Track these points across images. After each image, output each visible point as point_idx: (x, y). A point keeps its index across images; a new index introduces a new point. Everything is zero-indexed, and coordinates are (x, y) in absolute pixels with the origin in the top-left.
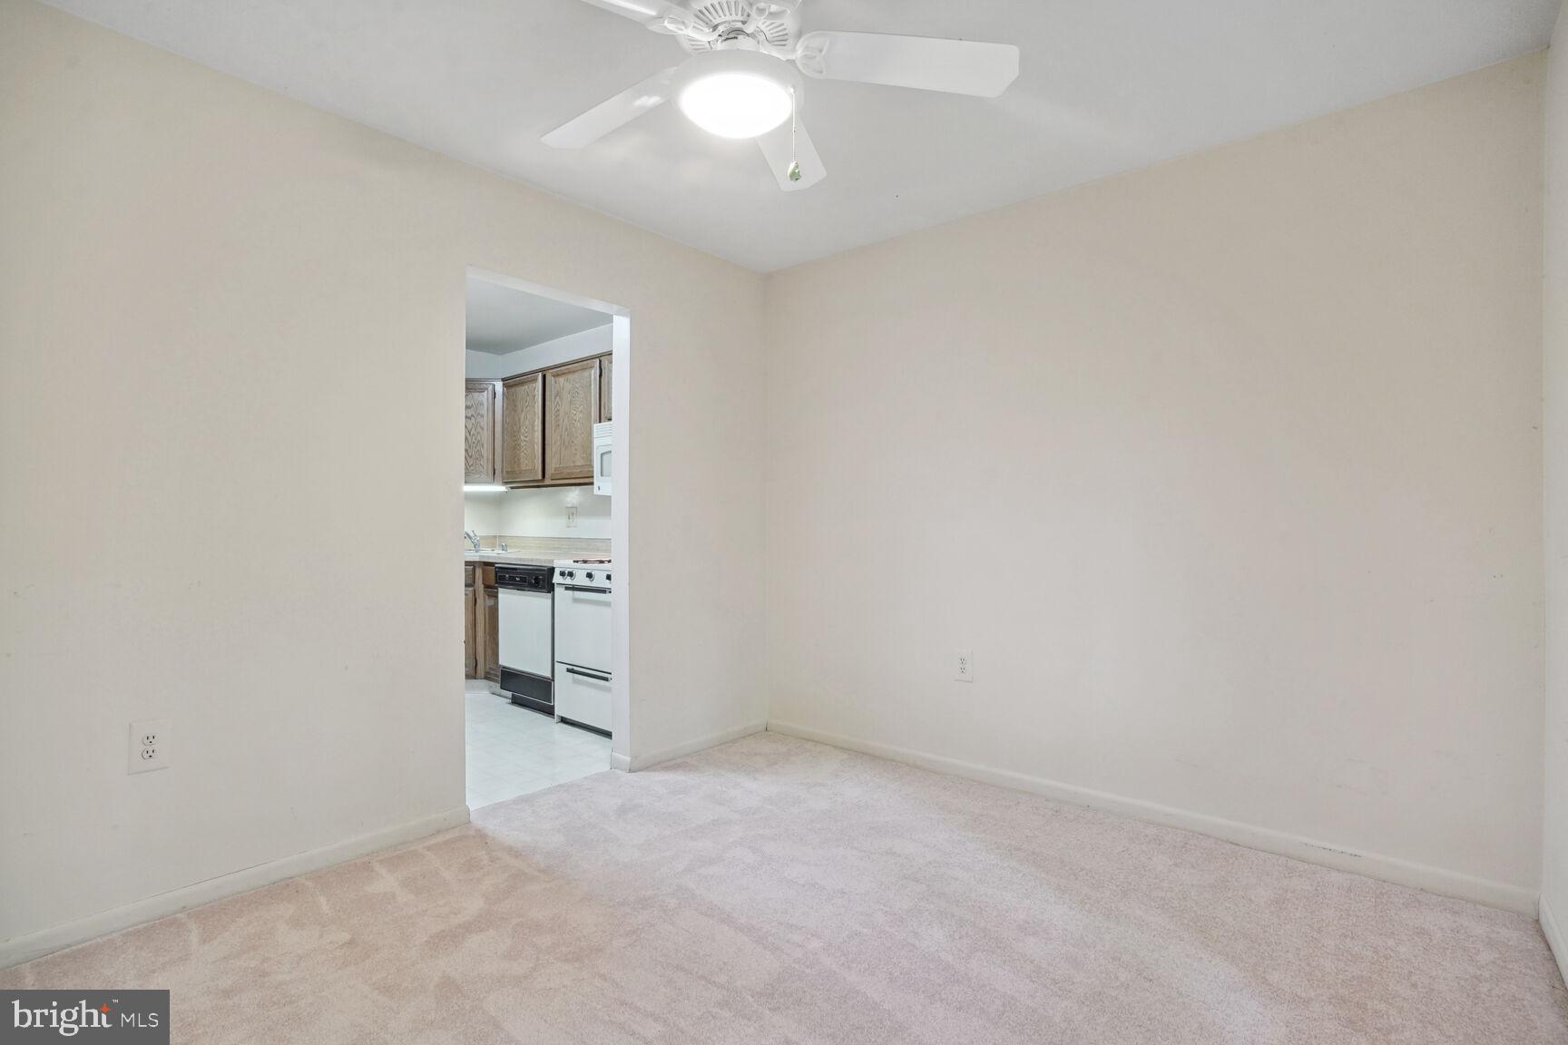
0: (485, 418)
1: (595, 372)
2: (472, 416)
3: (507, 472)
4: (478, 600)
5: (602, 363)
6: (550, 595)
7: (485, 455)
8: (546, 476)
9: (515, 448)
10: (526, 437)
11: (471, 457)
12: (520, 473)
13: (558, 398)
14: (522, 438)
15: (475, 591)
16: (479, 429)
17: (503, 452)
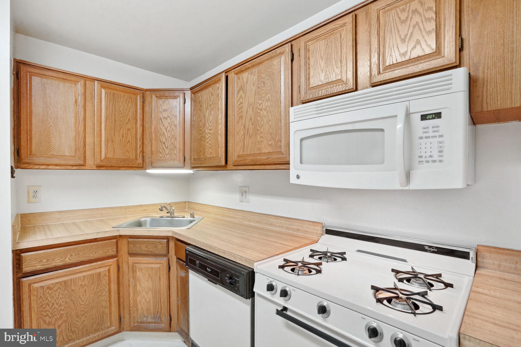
0: (178, 118)
1: (285, 59)
2: (168, 116)
3: (194, 159)
4: (171, 268)
5: (294, 47)
6: (249, 301)
7: (178, 147)
8: (228, 162)
9: (201, 140)
10: (210, 130)
11: (167, 148)
12: (205, 159)
13: (241, 92)
14: (207, 131)
15: (168, 259)
16: (173, 127)
17: (191, 143)
